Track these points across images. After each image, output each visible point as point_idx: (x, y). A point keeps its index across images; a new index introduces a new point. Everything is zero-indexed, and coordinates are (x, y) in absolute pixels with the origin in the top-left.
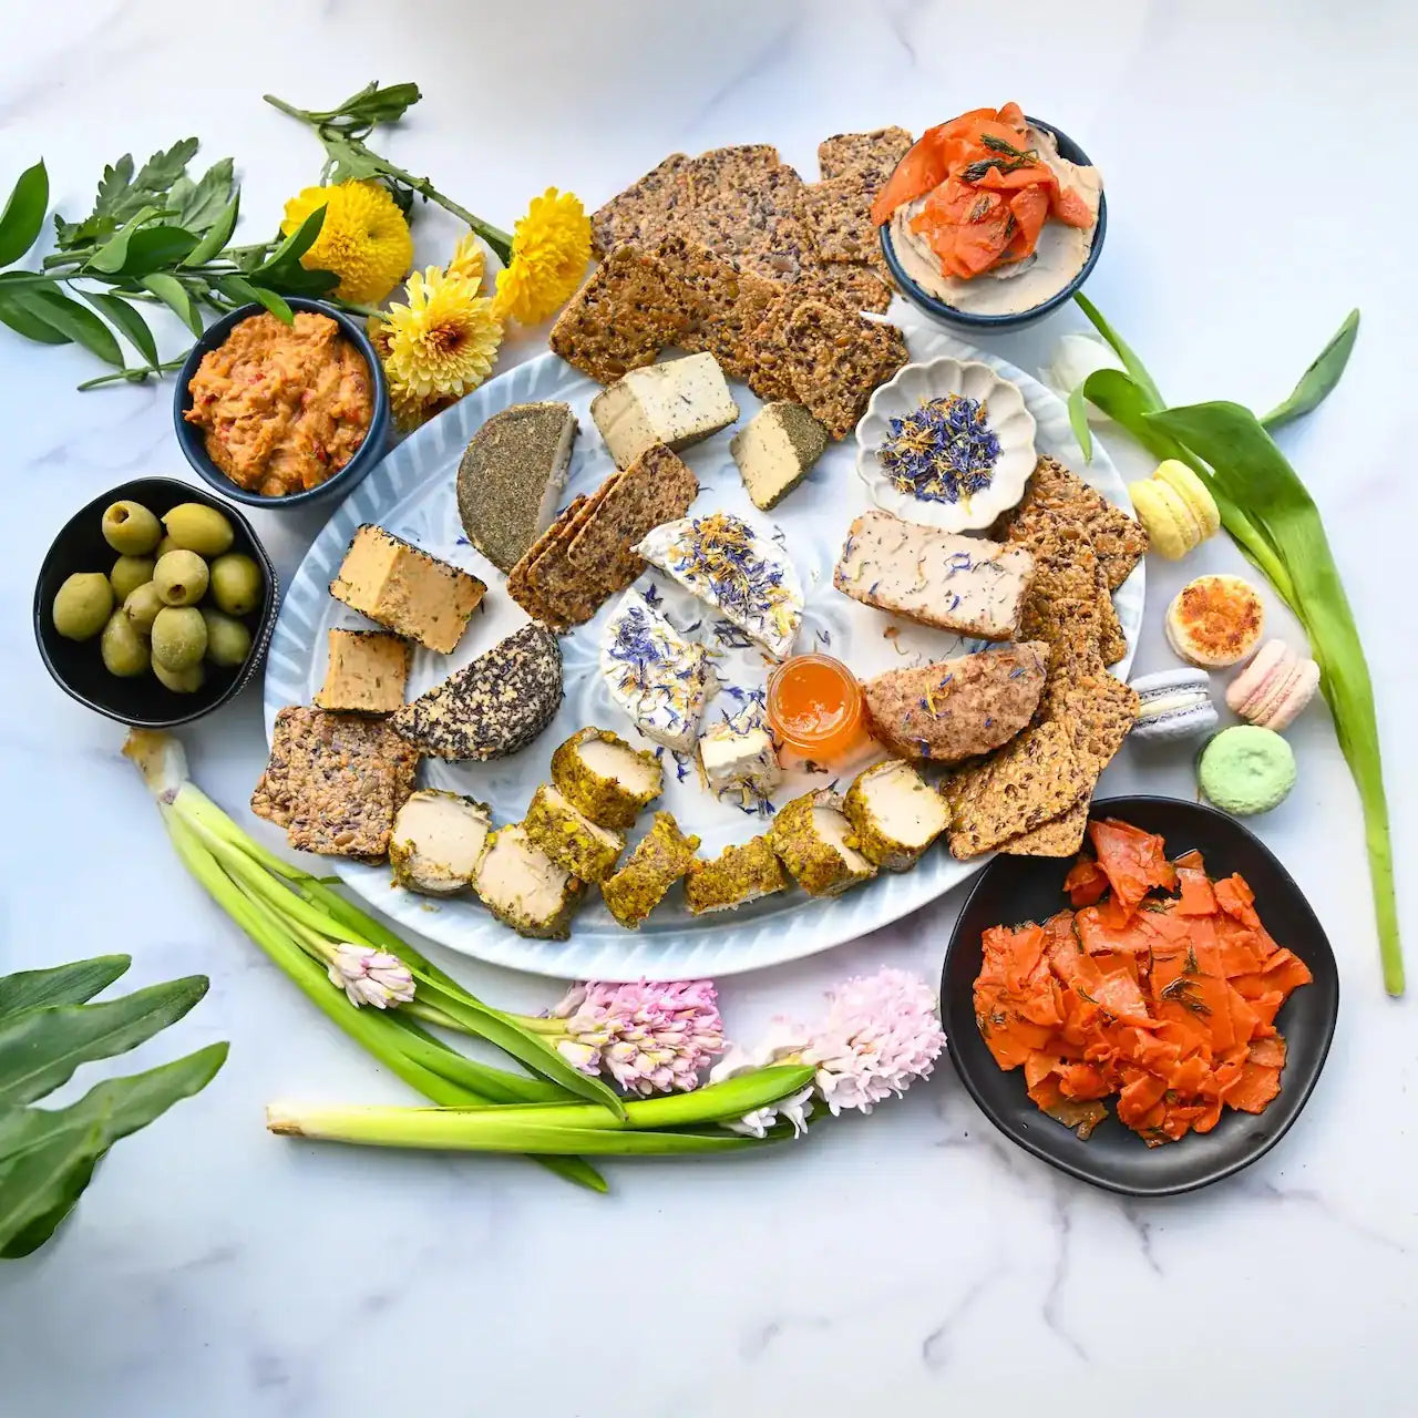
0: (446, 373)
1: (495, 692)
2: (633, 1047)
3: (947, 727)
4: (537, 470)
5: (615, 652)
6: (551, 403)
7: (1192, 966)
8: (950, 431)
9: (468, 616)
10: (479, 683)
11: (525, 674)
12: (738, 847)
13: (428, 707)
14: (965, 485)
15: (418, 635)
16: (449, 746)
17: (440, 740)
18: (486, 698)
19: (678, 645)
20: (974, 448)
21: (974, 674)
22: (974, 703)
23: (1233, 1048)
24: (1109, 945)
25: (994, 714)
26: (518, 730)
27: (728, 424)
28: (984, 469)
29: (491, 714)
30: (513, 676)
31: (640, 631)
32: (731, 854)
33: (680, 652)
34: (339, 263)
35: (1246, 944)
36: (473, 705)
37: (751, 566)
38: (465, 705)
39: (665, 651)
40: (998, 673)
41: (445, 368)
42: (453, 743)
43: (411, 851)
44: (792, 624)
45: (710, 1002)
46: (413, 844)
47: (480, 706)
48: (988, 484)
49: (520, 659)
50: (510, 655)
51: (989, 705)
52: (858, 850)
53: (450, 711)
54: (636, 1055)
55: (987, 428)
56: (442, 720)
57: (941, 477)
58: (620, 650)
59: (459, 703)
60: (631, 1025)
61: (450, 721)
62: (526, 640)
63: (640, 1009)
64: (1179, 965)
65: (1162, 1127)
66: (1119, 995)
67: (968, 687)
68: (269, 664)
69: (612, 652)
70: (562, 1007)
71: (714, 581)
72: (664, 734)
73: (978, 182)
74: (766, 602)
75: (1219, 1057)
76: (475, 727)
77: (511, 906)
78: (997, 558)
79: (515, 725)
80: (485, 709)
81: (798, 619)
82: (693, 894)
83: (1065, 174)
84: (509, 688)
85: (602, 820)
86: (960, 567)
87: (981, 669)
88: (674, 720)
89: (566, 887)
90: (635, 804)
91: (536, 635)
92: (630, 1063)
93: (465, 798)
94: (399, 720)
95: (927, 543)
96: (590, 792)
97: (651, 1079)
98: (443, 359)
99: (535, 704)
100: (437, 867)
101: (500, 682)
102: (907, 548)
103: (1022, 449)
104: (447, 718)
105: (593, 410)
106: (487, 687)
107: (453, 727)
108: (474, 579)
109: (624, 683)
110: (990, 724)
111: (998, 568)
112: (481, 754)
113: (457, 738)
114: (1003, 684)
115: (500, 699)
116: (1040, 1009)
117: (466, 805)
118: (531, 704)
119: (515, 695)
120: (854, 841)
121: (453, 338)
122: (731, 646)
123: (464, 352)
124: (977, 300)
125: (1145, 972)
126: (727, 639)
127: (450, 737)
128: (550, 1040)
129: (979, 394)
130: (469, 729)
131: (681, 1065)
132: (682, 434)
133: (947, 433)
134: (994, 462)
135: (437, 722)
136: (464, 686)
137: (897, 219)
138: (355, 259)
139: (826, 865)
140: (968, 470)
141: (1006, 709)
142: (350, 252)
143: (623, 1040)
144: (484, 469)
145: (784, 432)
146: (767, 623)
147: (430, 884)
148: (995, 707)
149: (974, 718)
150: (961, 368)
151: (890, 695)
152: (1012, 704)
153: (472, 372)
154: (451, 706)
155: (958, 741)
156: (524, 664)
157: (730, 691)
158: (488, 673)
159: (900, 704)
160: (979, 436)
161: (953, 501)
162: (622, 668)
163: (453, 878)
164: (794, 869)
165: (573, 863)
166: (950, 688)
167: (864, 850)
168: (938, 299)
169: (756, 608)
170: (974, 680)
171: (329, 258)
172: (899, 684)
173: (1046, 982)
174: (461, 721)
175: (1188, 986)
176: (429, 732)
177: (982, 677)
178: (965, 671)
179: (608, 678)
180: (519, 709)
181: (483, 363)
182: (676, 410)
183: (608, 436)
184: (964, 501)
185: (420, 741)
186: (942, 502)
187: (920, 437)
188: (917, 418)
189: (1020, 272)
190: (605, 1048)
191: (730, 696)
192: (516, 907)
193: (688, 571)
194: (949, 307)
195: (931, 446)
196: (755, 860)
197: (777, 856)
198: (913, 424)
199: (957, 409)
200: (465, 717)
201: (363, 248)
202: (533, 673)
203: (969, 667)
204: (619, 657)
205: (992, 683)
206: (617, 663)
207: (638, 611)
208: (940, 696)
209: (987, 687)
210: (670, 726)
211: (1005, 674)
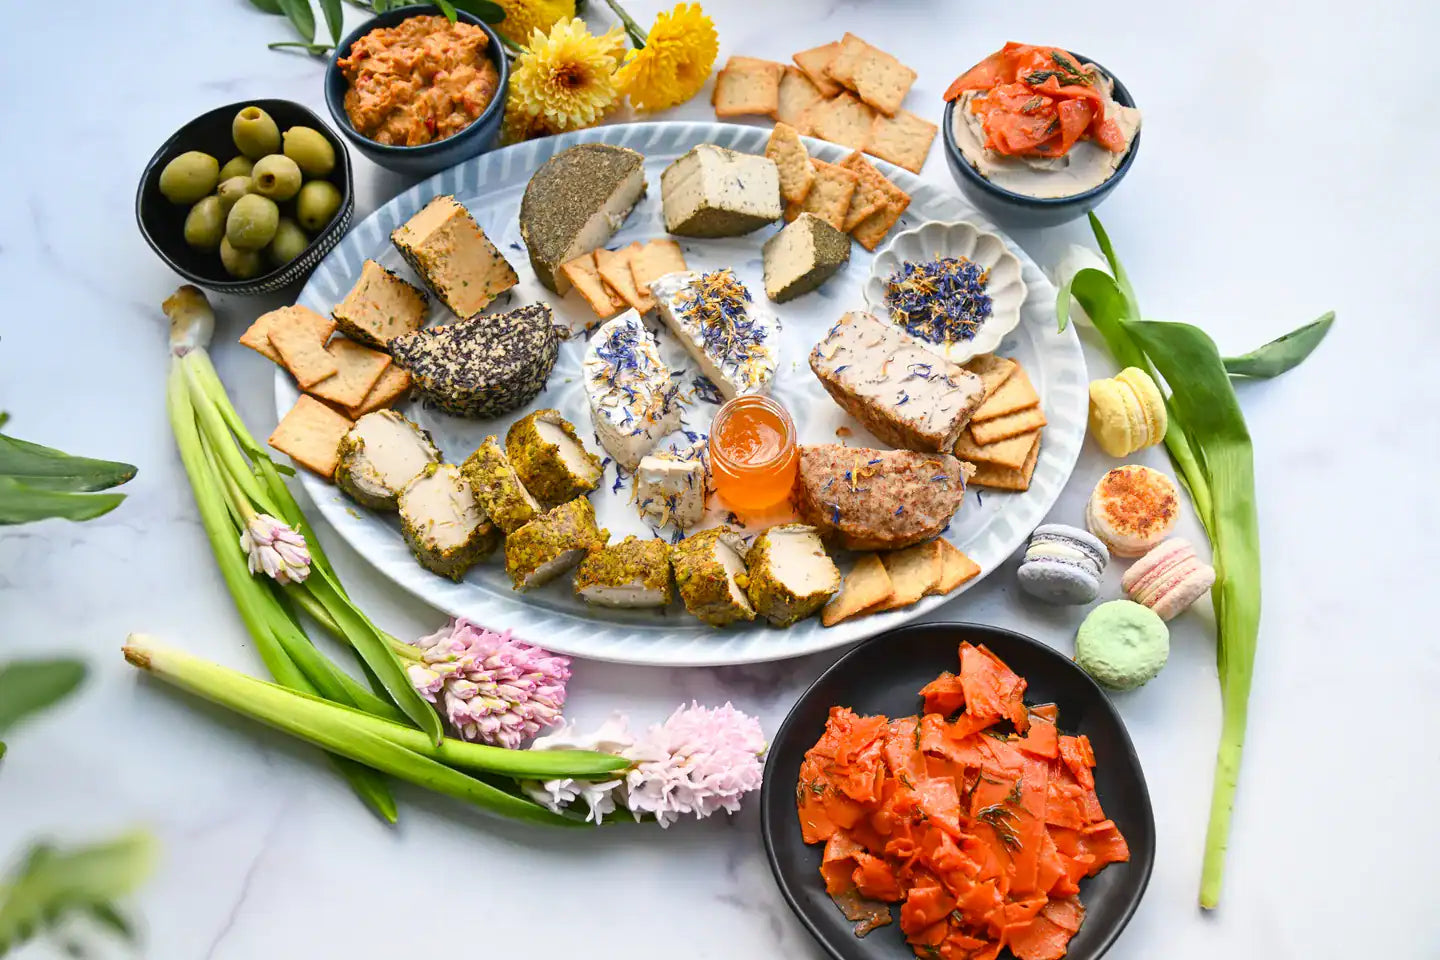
0: (557, 102)
1: (487, 346)
2: (474, 687)
3: (862, 503)
4: (598, 194)
5: (601, 351)
7: (1014, 800)
8: (952, 285)
9: (493, 296)
10: (478, 335)
11: (519, 341)
12: (639, 539)
13: (427, 339)
14: (951, 331)
15: (445, 289)
16: (430, 375)
17: (423, 368)
18: (478, 349)
19: (657, 365)
20: (969, 304)
21: (902, 467)
22: (893, 490)
23: (1030, 894)
24: (944, 749)
25: (907, 506)
26: (493, 382)
28: (972, 323)
29: (477, 362)
30: (507, 339)
31: (629, 342)
32: (630, 542)
35: (1075, 798)
36: (465, 351)
37: (741, 322)
38: (458, 348)
39: (643, 365)
40: (923, 472)
41: (557, 97)
42: (434, 374)
43: (358, 447)
44: (762, 377)
46: (362, 442)
47: (470, 352)
48: (971, 336)
49: (520, 328)
50: (513, 322)
51: (906, 496)
52: (745, 591)
53: (443, 348)
54: (474, 695)
55: (984, 293)
56: (434, 353)
57: (933, 320)
58: (605, 351)
59: (454, 345)
60: (481, 666)
61: (440, 356)
62: (532, 315)
63: (495, 656)
64: (1004, 791)
65: (939, 947)
66: (937, 797)
67: (893, 475)
68: (315, 274)
69: (598, 350)
71: (706, 325)
72: (615, 429)
73: (1037, 86)
74: (745, 354)
75: (1015, 895)
76: (458, 368)
77: (423, 526)
78: (953, 376)
79: (493, 376)
80: (473, 356)
81: (768, 375)
82: (584, 570)
83: (1112, 110)
84: (501, 347)
85: (531, 482)
86: (921, 375)
87: (909, 464)
88: (628, 420)
89: (477, 529)
90: (566, 478)
91: (541, 314)
92: (466, 701)
93: (425, 432)
94: (399, 341)
95: (900, 349)
96: (531, 454)
97: (480, 721)
98: (559, 90)
99: (516, 366)
100: (374, 471)
101: (496, 340)
102: (880, 348)
103: (1010, 312)
104: (439, 353)
105: (663, 177)
106: (483, 341)
107: (441, 362)
108: (511, 269)
109: (598, 377)
110: (901, 513)
111: (951, 385)
112: (453, 391)
113: (439, 371)
114: (924, 483)
115: (490, 353)
116: (858, 783)
117: (423, 439)
118: (513, 365)
119: (503, 353)
120: (744, 579)
121: (573, 77)
122: (702, 399)
123: (577, 93)
124: (1007, 177)
125: (969, 788)
126: (701, 393)
127: (434, 368)
128: (405, 662)
129: (986, 264)
130: (453, 367)
131: (510, 720)
132: (727, 207)
133: (949, 285)
134: (983, 320)
135: (429, 354)
136: (464, 333)
137: (962, 100)
139: (711, 580)
140: (958, 320)
141: (920, 506)
143: (468, 679)
144: (556, 178)
145: (812, 236)
146: (741, 371)
147: (361, 483)
148: (910, 500)
149: (889, 503)
150: (978, 235)
151: (821, 462)
152: (926, 503)
153: (578, 114)
154: (447, 345)
155: (867, 519)
156: (522, 333)
157: (687, 434)
158: (488, 330)
159: (827, 470)
160: (976, 295)
161: (938, 342)
162: (601, 365)
163: (383, 486)
164: (681, 577)
165: (491, 503)
166: (876, 472)
167: (750, 591)
168: (975, 168)
169: (734, 357)
170: (899, 471)
172: (832, 455)
173: (874, 761)
174: (449, 359)
175: (1008, 816)
176: (418, 359)
177: (908, 472)
178: (894, 462)
179: (587, 368)
180: (502, 365)
181: (590, 111)
182: (730, 188)
183: (668, 201)
184: (948, 344)
185: (408, 363)
186: (927, 341)
187: (925, 282)
188: (929, 269)
189: (1051, 168)
190: (449, 681)
191: (684, 438)
192: (427, 529)
193: (686, 313)
194: (982, 176)
195: (932, 291)
196: (650, 555)
197: (670, 563)
198: (923, 271)
199: (964, 269)
200: (454, 357)
202: (526, 342)
203: (899, 460)
204: (602, 356)
205: (915, 479)
206: (599, 360)
207: (634, 326)
208: (865, 474)
209: (909, 480)
210: (622, 424)
211: (929, 475)
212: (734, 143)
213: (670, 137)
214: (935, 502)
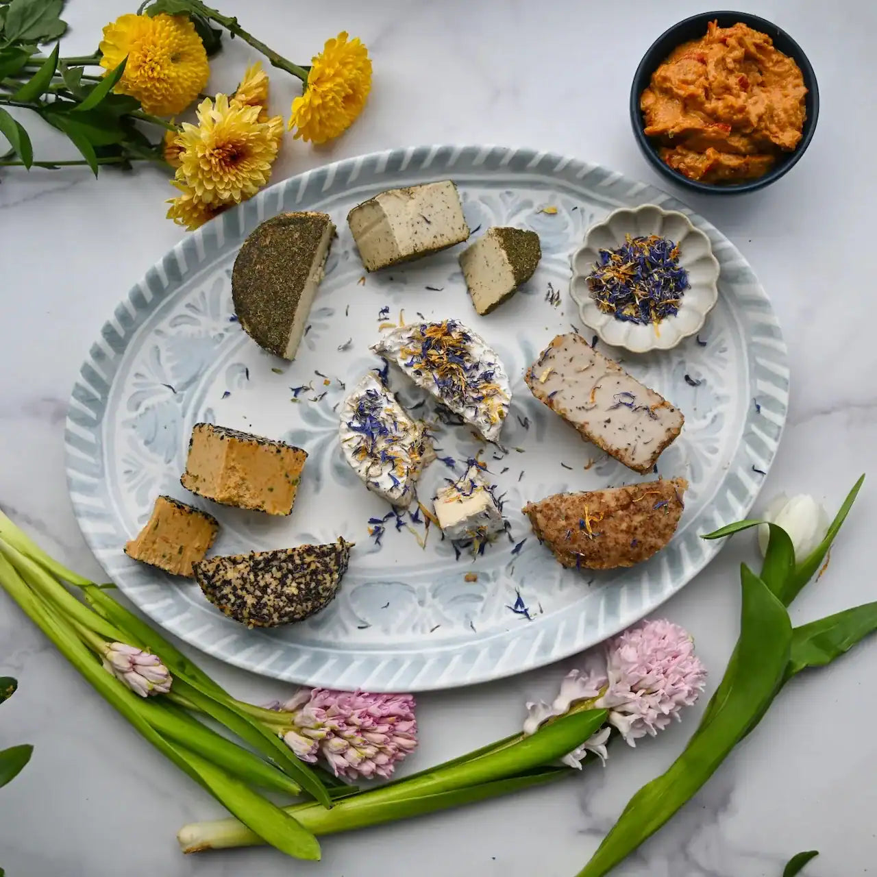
0: (227, 184)
2: (346, 743)
3: (600, 544)
4: (299, 269)
5: (352, 425)
6: (314, 214)
8: (648, 265)
14: (656, 311)
19: (405, 424)
20: (667, 281)
21: (625, 503)
22: (624, 526)
25: (639, 537)
27: (459, 242)
28: (674, 300)
31: (375, 409)
33: (405, 430)
34: (145, 82)
37: (468, 365)
39: (393, 427)
40: (645, 503)
41: (226, 180)
44: (501, 414)
45: (409, 710)
48: (675, 312)
51: (636, 528)
54: (347, 749)
55: (679, 265)
57: (638, 302)
58: (356, 424)
60: (345, 725)
63: (353, 714)
67: (620, 512)
69: (349, 424)
70: (291, 703)
71: (437, 377)
72: (386, 495)
74: (480, 395)
78: (656, 408)
81: (505, 410)
86: (625, 404)
87: (631, 499)
88: (396, 485)
92: (342, 755)
95: (607, 375)
97: (358, 769)
98: (225, 172)
103: (707, 287)
105: (349, 219)
109: (357, 452)
110: (635, 544)
111: (652, 416)
114: (648, 512)
121: (234, 155)
122: (448, 424)
123: (243, 167)
126: (445, 417)
128: (280, 730)
129: (676, 238)
131: (383, 759)
132: (421, 248)
133: (646, 266)
134: (683, 294)
138: (159, 80)
140: (660, 299)
141: (650, 533)
142: (155, 74)
143: (337, 736)
144: (255, 265)
145: (504, 252)
146: (480, 412)
148: (640, 531)
149: (622, 538)
150: (662, 215)
151: (555, 516)
152: (654, 529)
153: (249, 184)
155: (608, 556)
157: (444, 460)
159: (563, 523)
160: (672, 272)
161: (646, 323)
162: (355, 439)
166: (604, 513)
169: (471, 400)
170: (625, 507)
171: (137, 77)
172: (563, 506)
177: (632, 507)
178: (618, 500)
179: (345, 446)
181: (260, 177)
182: (418, 228)
183: (360, 241)
184: (655, 324)
186: (638, 324)
187: (623, 269)
188: (621, 252)
190: (323, 742)
191: (443, 464)
193: (416, 367)
195: (631, 277)
198: (618, 257)
199: (656, 247)
201: (166, 72)
203: (622, 497)
204: (355, 429)
205: (639, 511)
206: (352, 434)
207: (373, 393)
208: (596, 520)
209: (635, 514)
210: (391, 490)
211: (651, 504)
212: (403, 167)
213: (343, 177)
214: (661, 526)
